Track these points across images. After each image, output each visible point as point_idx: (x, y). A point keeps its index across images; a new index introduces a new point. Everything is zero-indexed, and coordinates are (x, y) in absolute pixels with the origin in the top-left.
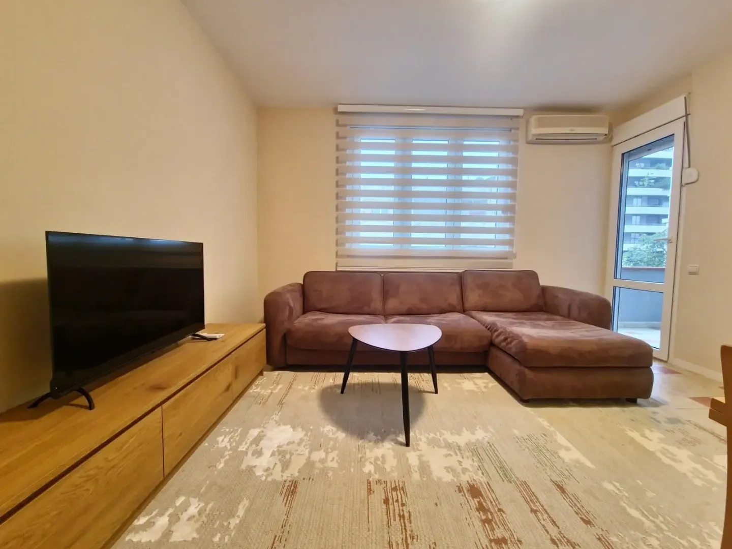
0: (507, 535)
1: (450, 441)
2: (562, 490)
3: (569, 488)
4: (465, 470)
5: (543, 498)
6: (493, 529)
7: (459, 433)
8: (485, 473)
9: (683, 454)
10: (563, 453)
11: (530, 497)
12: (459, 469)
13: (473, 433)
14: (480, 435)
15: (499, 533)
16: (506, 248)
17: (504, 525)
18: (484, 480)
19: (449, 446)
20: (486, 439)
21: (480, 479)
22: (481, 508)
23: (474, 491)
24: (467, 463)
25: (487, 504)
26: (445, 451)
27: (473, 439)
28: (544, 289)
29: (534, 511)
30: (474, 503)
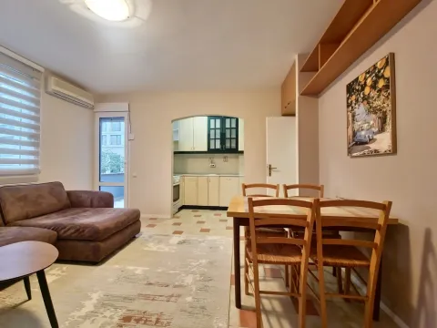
0: (156, 317)
1: (84, 314)
2: (151, 284)
3: (152, 282)
4: (111, 317)
5: (149, 293)
6: (151, 321)
7: (83, 306)
8: (121, 308)
9: (162, 246)
10: (137, 272)
11: (147, 297)
12: (108, 320)
13: (91, 299)
14: (95, 297)
15: (154, 319)
16: (32, 166)
17: (152, 315)
18: (124, 311)
19: (86, 317)
20: (102, 296)
21: (121, 312)
22: (138, 321)
23: (127, 319)
24: (108, 314)
25: (138, 316)
26: (88, 322)
27: (94, 301)
28: (69, 193)
29: (153, 300)
30: (133, 322)
